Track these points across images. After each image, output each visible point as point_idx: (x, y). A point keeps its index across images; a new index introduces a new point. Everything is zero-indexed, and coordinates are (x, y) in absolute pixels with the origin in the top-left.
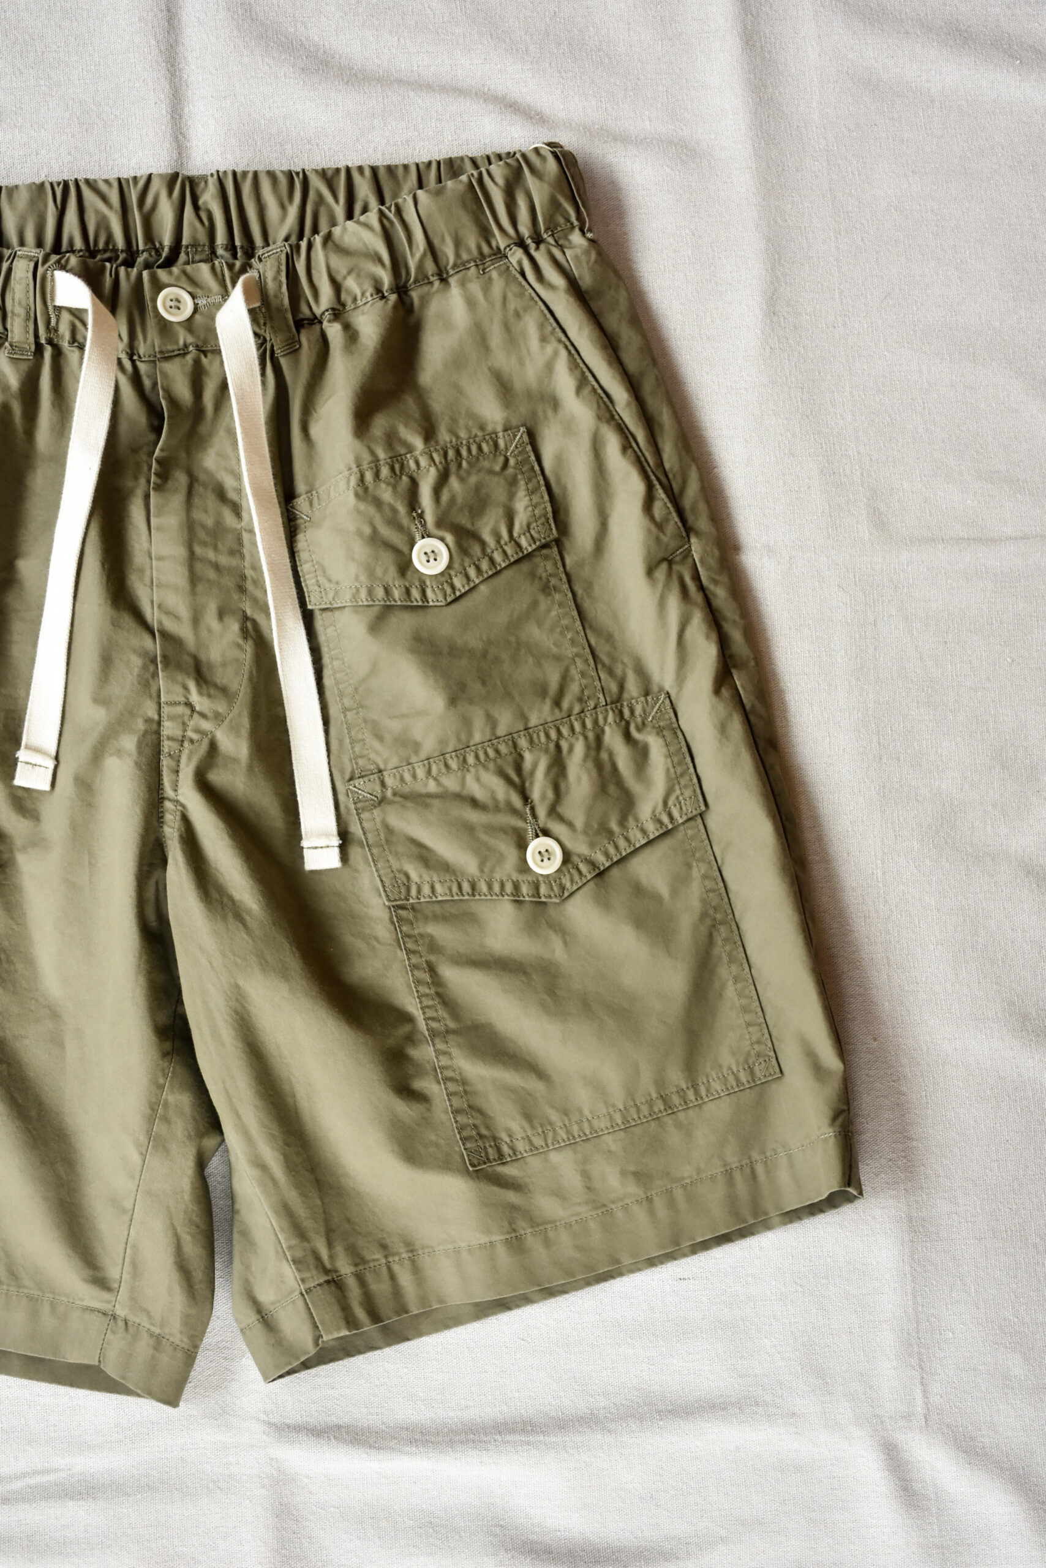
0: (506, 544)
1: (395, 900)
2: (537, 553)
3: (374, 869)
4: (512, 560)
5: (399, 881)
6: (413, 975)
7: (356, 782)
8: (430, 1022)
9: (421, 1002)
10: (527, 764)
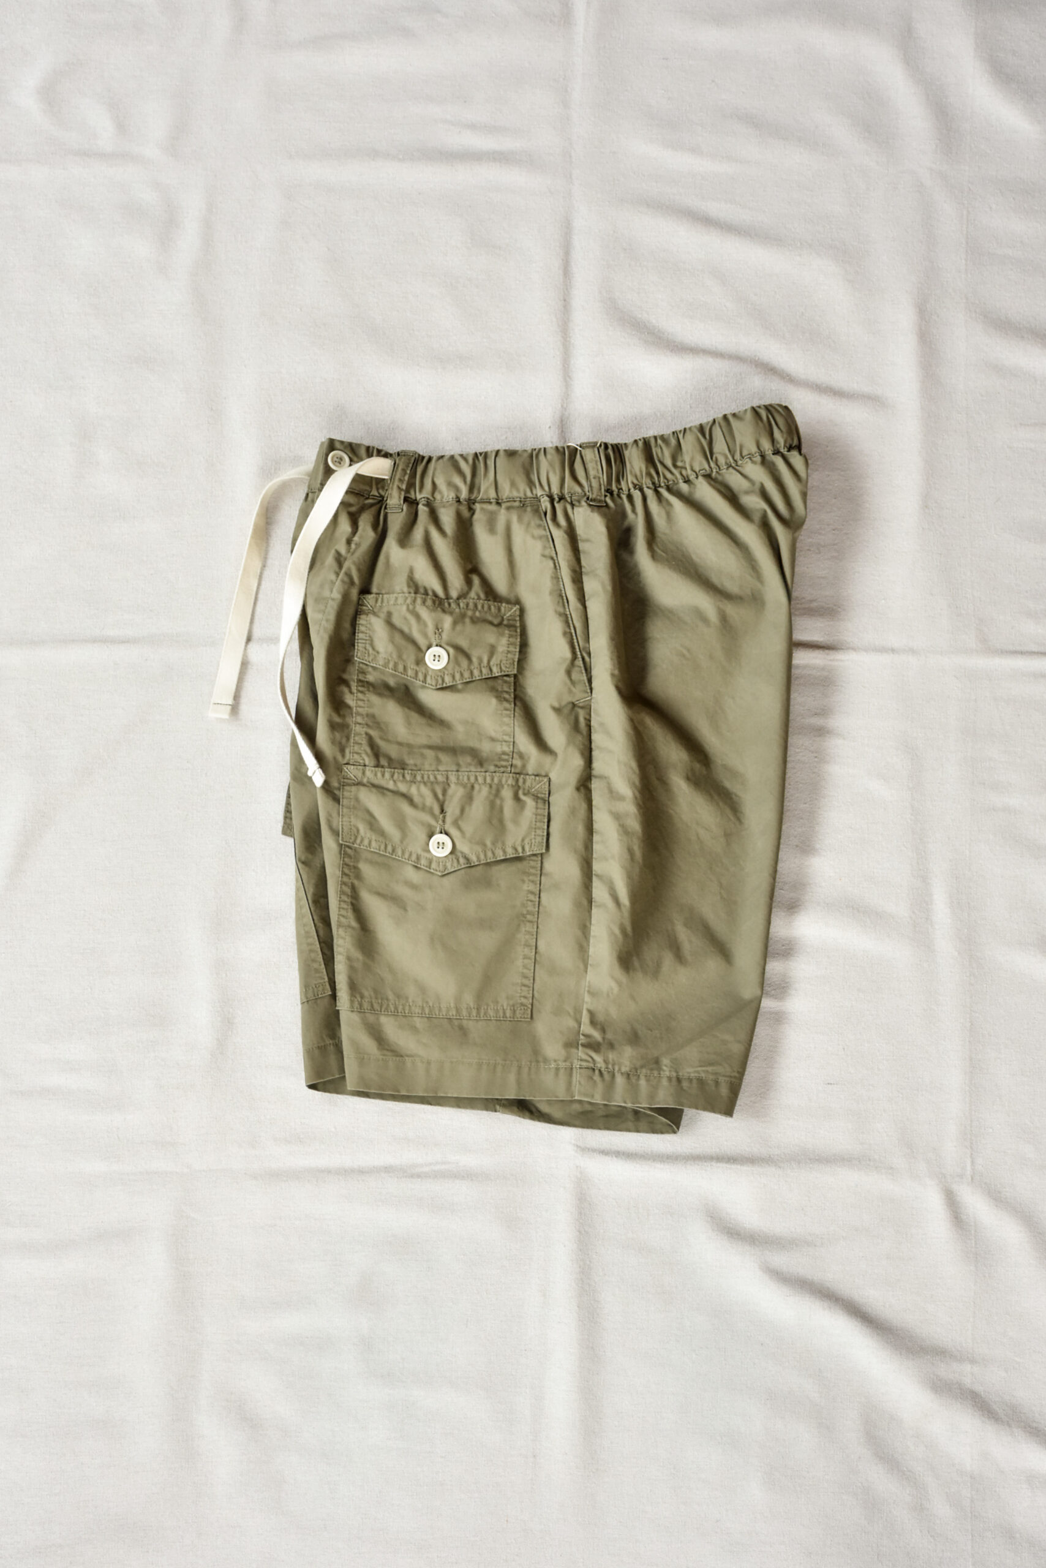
0: (484, 667)
1: (346, 842)
2: (501, 678)
3: (340, 820)
4: (484, 677)
5: (352, 833)
6: (341, 887)
7: (349, 767)
8: (340, 917)
9: (340, 904)
10: (450, 792)
